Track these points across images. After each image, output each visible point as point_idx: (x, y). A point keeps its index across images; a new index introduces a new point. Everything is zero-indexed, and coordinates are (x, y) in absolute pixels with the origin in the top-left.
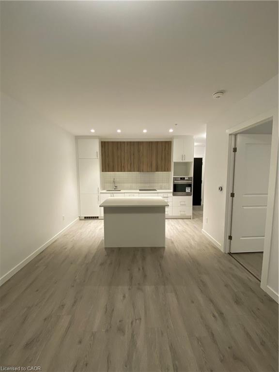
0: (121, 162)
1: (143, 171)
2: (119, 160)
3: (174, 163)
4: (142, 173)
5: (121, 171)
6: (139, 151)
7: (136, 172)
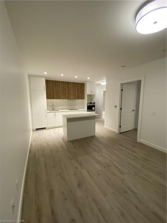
0: (58, 93)
1: (71, 99)
2: (57, 92)
3: (88, 95)
4: (70, 100)
5: (58, 99)
6: (68, 87)
7: (66, 100)
